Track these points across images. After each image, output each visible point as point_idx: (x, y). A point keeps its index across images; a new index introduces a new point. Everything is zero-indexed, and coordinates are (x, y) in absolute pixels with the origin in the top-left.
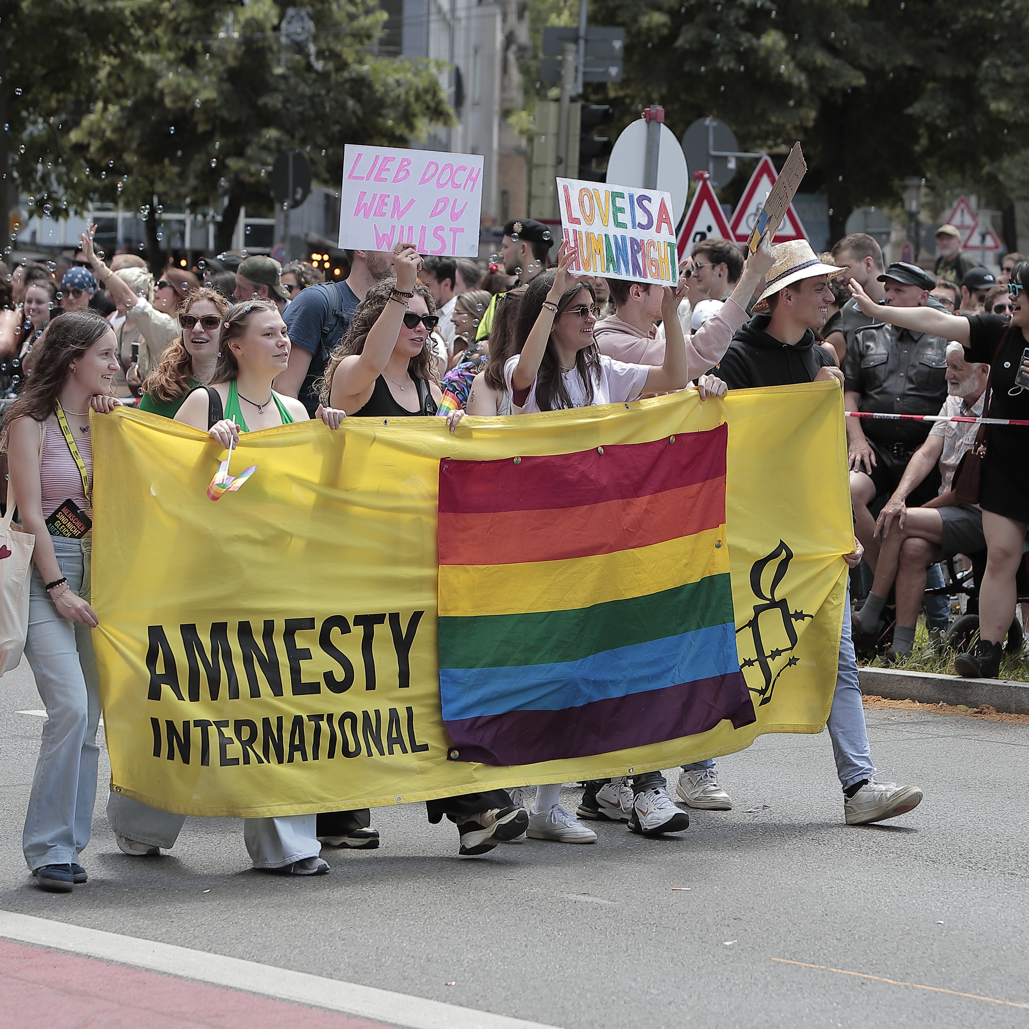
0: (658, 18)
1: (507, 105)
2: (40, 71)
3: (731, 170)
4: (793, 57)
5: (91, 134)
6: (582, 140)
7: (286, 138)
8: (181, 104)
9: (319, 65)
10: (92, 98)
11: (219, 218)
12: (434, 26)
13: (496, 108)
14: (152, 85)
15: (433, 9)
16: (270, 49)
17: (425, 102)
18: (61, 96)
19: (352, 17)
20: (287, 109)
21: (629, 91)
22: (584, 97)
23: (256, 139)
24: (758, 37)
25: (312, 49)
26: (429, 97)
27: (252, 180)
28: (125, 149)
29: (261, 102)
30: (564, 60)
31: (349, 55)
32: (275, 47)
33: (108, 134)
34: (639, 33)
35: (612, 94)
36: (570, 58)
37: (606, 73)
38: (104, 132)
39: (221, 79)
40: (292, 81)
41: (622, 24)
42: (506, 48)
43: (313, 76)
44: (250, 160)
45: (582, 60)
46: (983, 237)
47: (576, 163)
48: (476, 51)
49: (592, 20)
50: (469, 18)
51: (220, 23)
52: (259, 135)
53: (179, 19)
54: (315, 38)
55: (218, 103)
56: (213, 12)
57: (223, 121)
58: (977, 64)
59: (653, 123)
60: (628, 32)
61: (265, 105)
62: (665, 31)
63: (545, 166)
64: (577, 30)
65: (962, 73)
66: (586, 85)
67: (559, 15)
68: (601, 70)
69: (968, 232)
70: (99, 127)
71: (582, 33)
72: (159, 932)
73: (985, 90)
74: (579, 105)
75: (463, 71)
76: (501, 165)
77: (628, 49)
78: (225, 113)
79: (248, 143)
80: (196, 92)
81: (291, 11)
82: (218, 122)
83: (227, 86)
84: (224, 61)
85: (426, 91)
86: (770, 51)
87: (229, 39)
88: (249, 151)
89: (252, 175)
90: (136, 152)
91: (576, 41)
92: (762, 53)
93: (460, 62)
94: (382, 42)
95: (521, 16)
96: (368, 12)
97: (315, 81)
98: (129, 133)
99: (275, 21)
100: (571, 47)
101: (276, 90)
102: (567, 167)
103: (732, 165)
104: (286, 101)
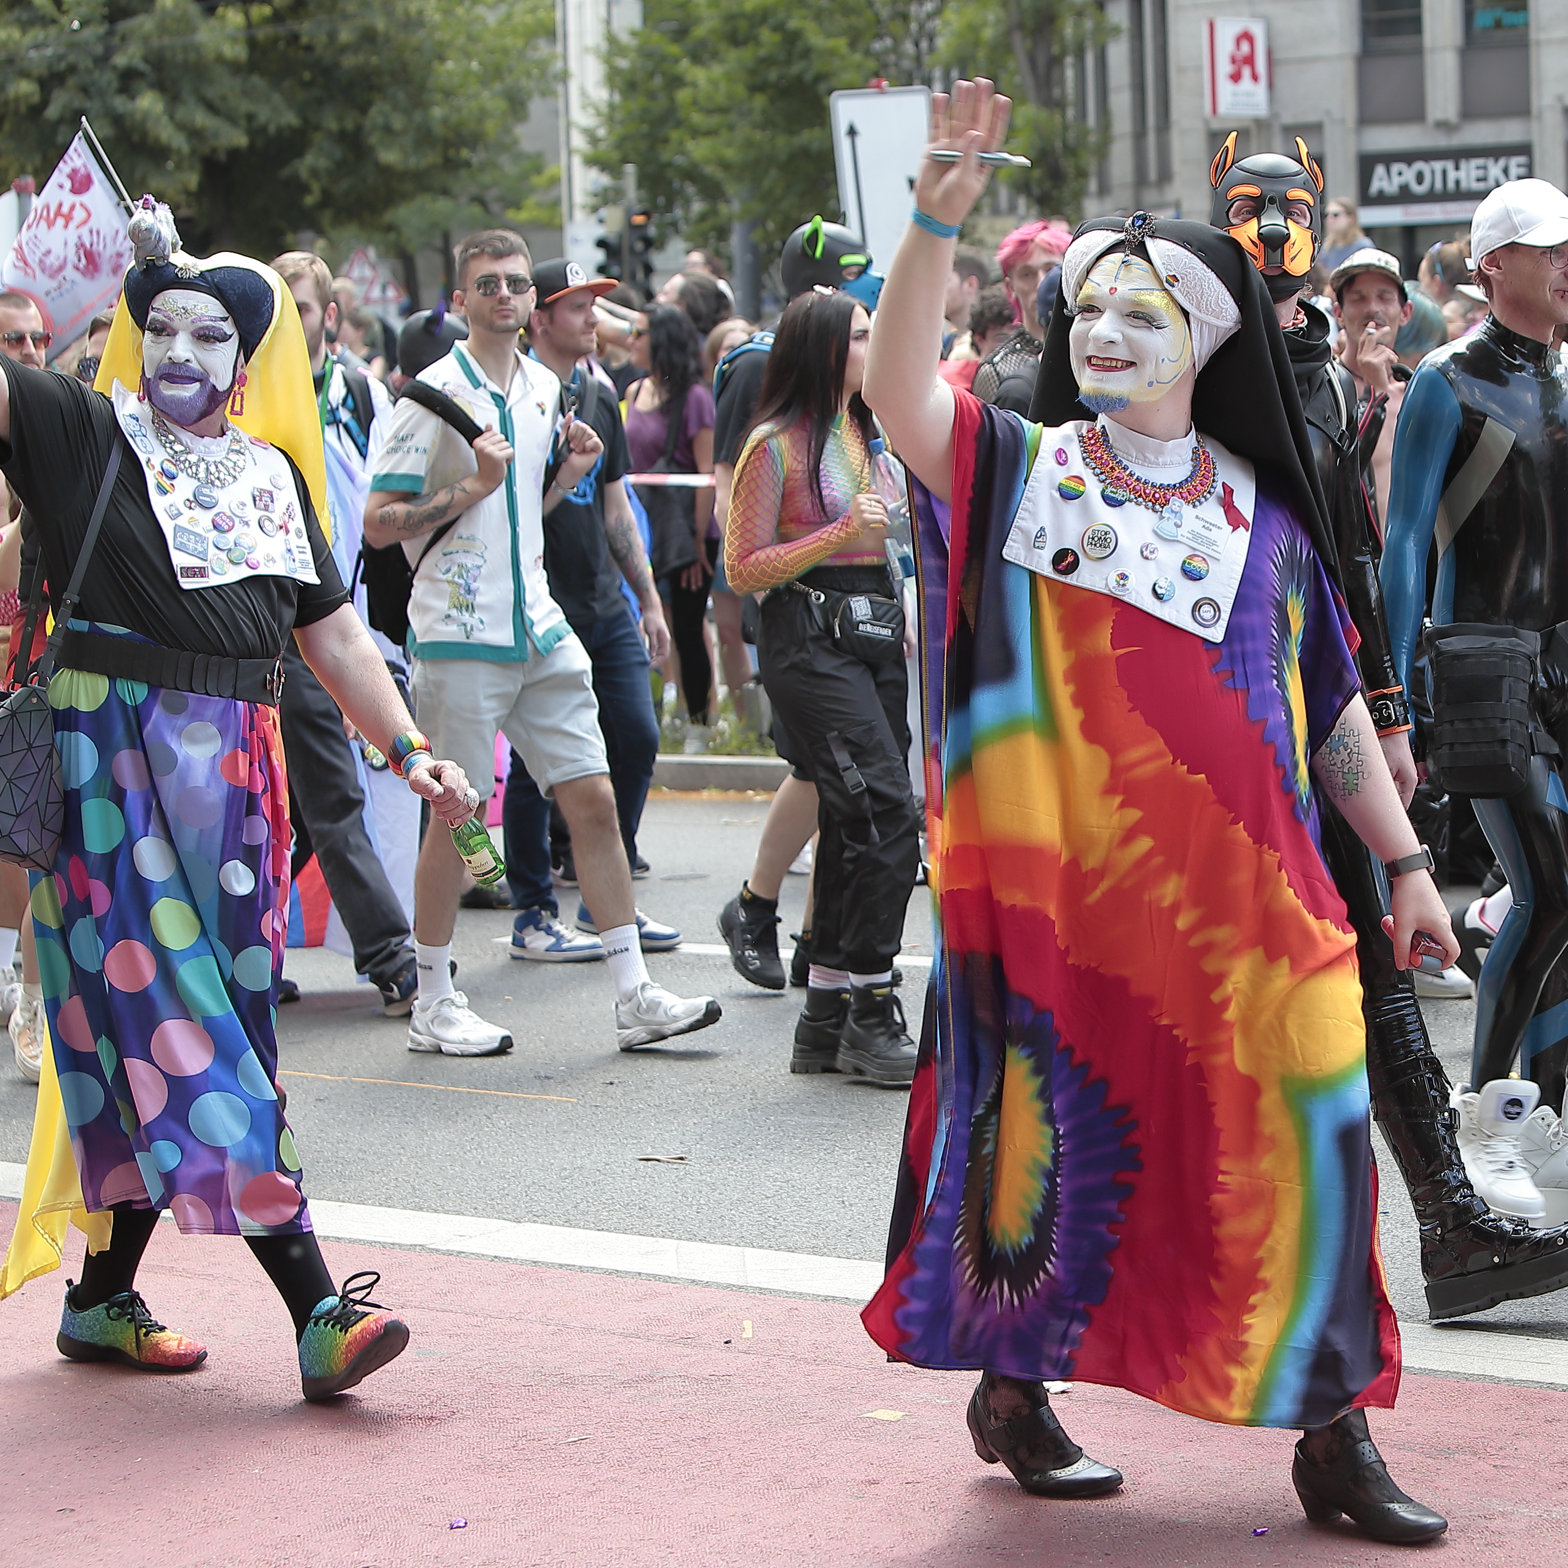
4: (171, 118)
24: (133, 100)
46: (384, 289)
62: (34, 100)
65: (349, 125)
73: (373, 140)
86: (146, 114)
92: (138, 117)
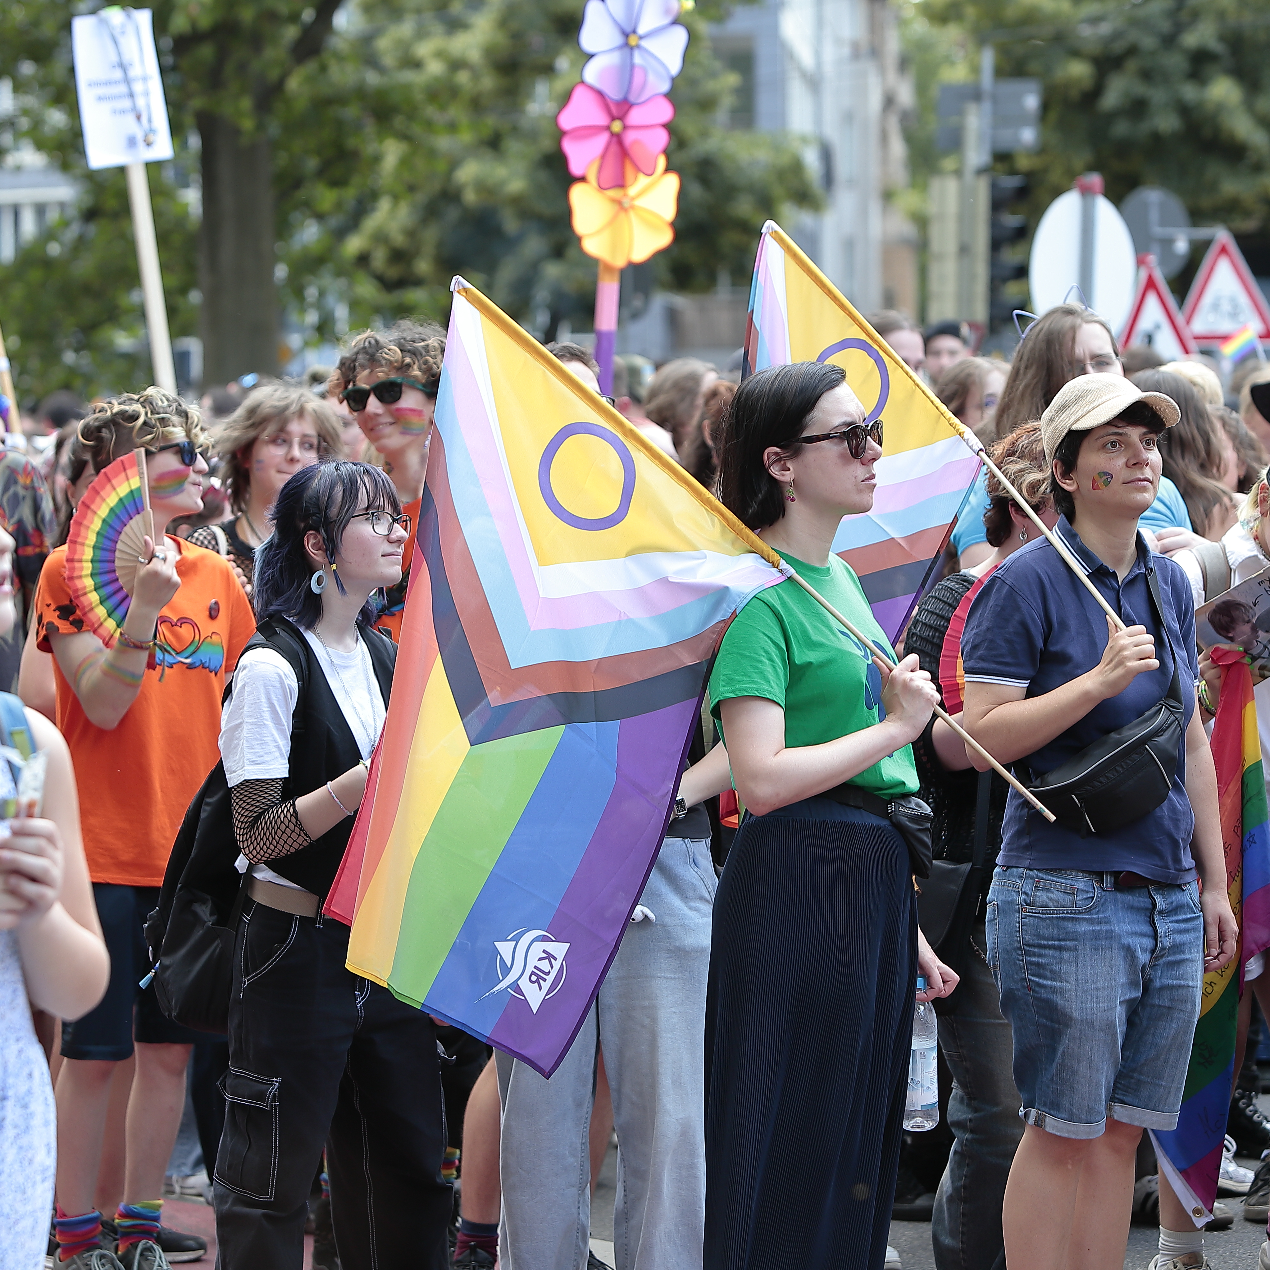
0: (1078, 68)
1: (889, 186)
3: (1181, 254)
5: (374, 240)
6: (992, 224)
8: (485, 198)
10: (375, 195)
12: (792, 88)
13: (875, 188)
14: (448, 178)
15: (792, 67)
17: (789, 185)
18: (338, 192)
21: (1046, 161)
22: (992, 168)
26: (789, 178)
28: (416, 255)
30: (965, 122)
33: (397, 239)
34: (1057, 87)
35: (1022, 164)
36: (972, 120)
37: (1018, 136)
38: (392, 237)
39: (533, 167)
41: (1035, 75)
42: (884, 113)
45: (988, 122)
47: (986, 250)
49: (998, 72)
50: (838, 76)
53: (481, 92)
55: (530, 197)
56: (520, 82)
59: (1088, 195)
60: (1043, 85)
63: (945, 255)
64: (979, 85)
66: (994, 154)
67: (953, 67)
68: (1011, 133)
70: (386, 231)
71: (986, 89)
74: (986, 179)
75: (831, 143)
76: (885, 257)
77: (1045, 107)
78: (539, 206)
80: (504, 182)
84: (536, 145)
85: (788, 170)
91: (978, 99)
93: (829, 132)
94: (733, 111)
95: (902, 71)
96: (713, 75)
98: (422, 235)
100: (972, 106)
102: (973, 256)
103: (1182, 246)
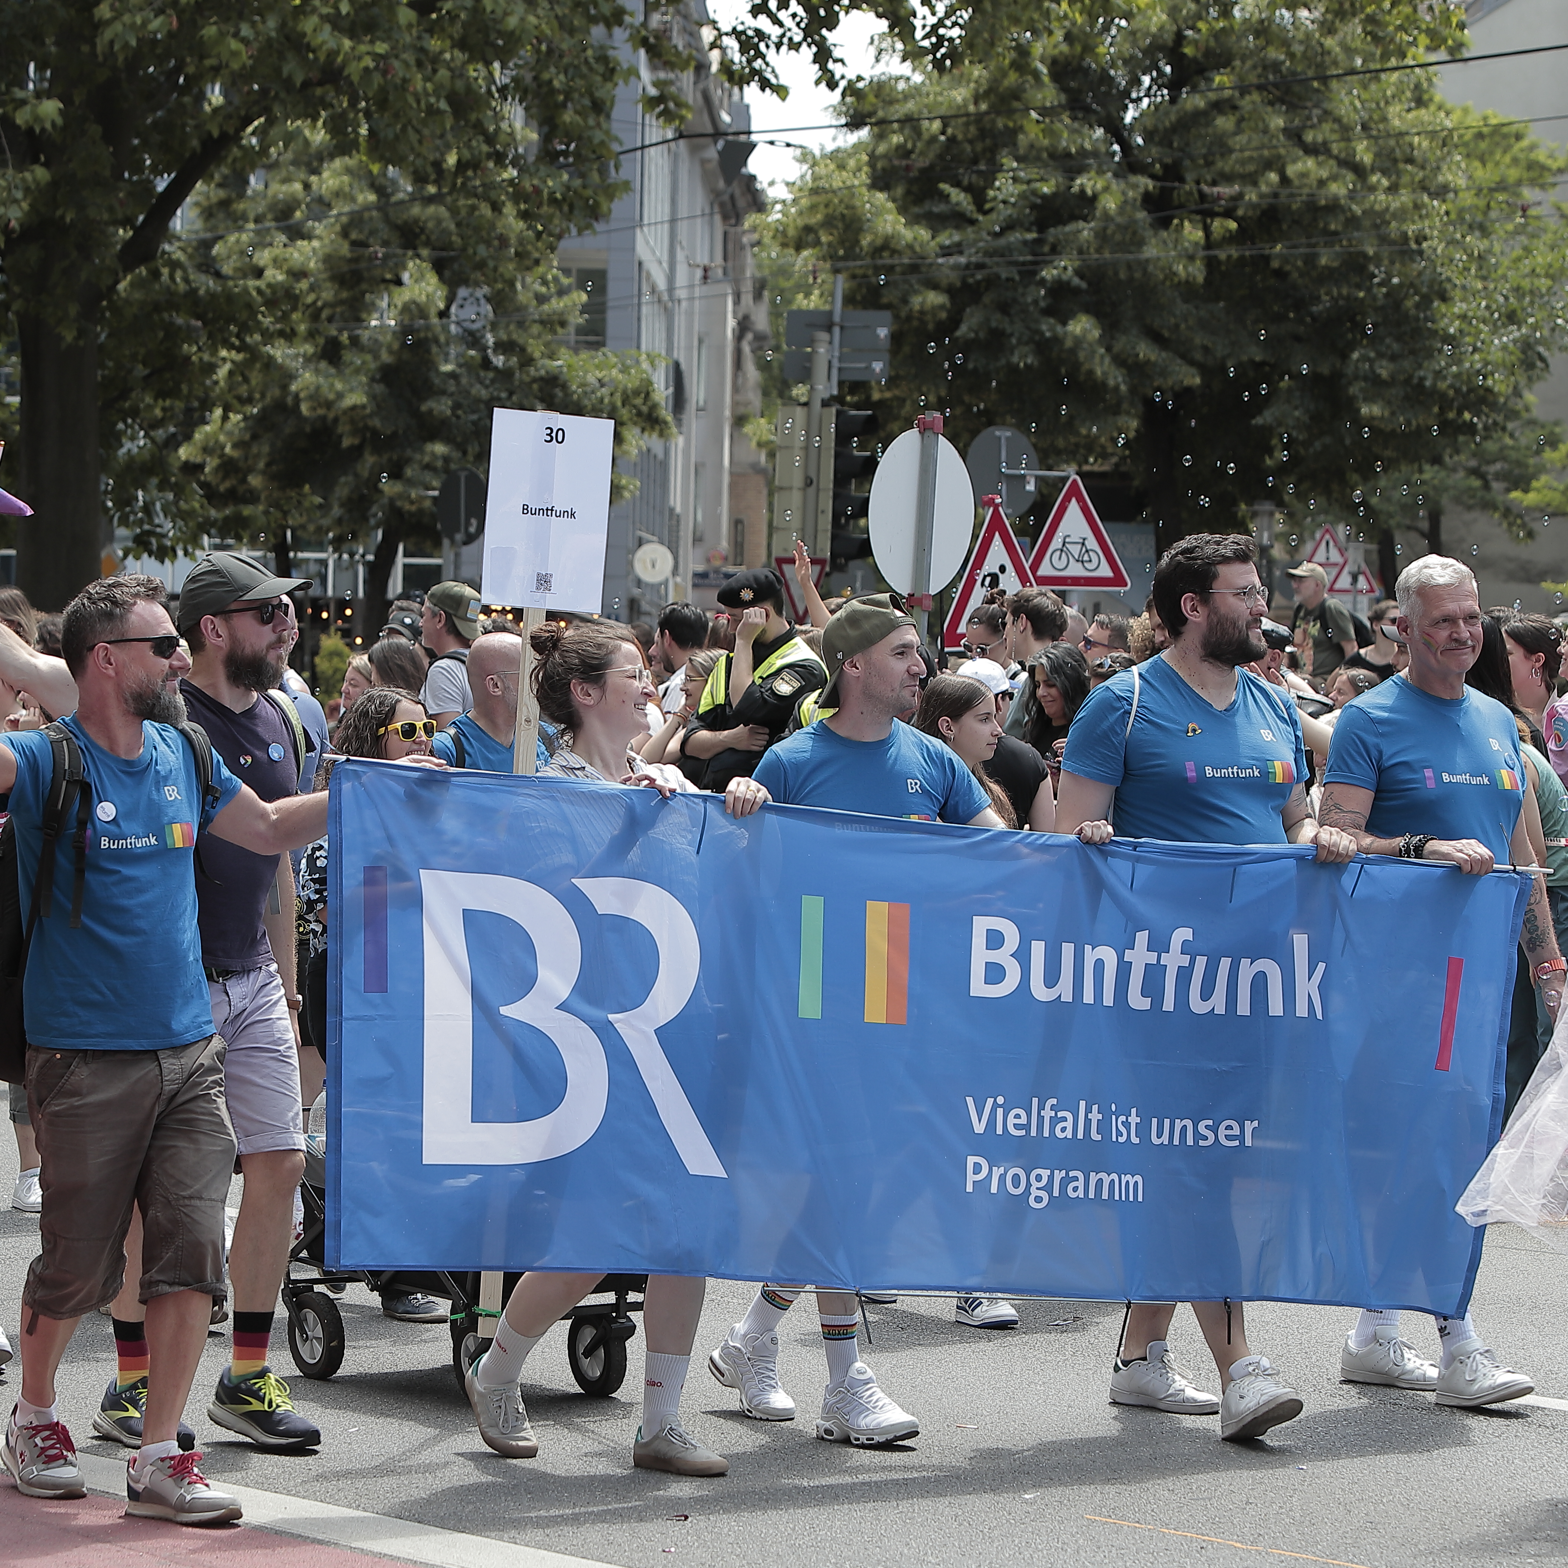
0: (934, 299)
1: (742, 410)
2: (141, 371)
3: (1029, 492)
4: (1109, 349)
5: (206, 450)
6: (837, 456)
7: (456, 455)
8: (321, 412)
9: (499, 361)
10: (207, 405)
11: (370, 557)
12: (644, 310)
13: (727, 413)
14: (285, 387)
15: (645, 288)
16: (436, 341)
17: (635, 406)
18: (168, 403)
19: (541, 299)
20: (458, 417)
21: (897, 392)
22: (838, 399)
23: (418, 457)
24: (1064, 323)
25: (490, 339)
26: (638, 401)
27: (413, 508)
28: (250, 470)
29: (424, 408)
30: (814, 352)
31: (535, 349)
32: (442, 339)
33: (228, 450)
34: (909, 318)
35: (876, 396)
36: (822, 350)
37: (869, 368)
38: (223, 448)
39: (373, 380)
40: (464, 381)
41: (888, 307)
42: (739, 336)
43: (491, 375)
44: (410, 483)
45: (837, 354)
46: (1355, 578)
47: (831, 486)
48: (700, 341)
49: (849, 300)
50: (691, 299)
51: (372, 307)
52: (422, 452)
53: (320, 304)
54: (494, 326)
55: (368, 411)
56: (363, 294)
57: (375, 432)
58: (1344, 356)
59: (928, 433)
60: (896, 317)
61: (431, 411)
62: (944, 315)
63: (790, 488)
64: (830, 313)
65: (1325, 370)
66: (841, 384)
67: (807, 295)
68: (863, 365)
69: (1334, 572)
70: (217, 441)
71: (837, 318)
72: (292, 1483)
73: (1353, 390)
74: (833, 410)
75: (683, 366)
76: (732, 486)
77: (896, 338)
78: (376, 423)
79: (408, 461)
80: (340, 396)
81: (462, 292)
82: (368, 435)
83: (379, 388)
84: (376, 357)
85: (636, 393)
86: (1078, 341)
87: (383, 327)
88: (409, 472)
89: (412, 502)
90: (264, 473)
91: (829, 328)
92: (1069, 343)
93: (680, 355)
94: (580, 331)
95: (758, 296)
96: (562, 292)
97: (493, 381)
98: (255, 450)
99: (442, 305)
100: (823, 336)
101: (443, 392)
102: (818, 490)
103: (1031, 487)
104: (456, 406)
